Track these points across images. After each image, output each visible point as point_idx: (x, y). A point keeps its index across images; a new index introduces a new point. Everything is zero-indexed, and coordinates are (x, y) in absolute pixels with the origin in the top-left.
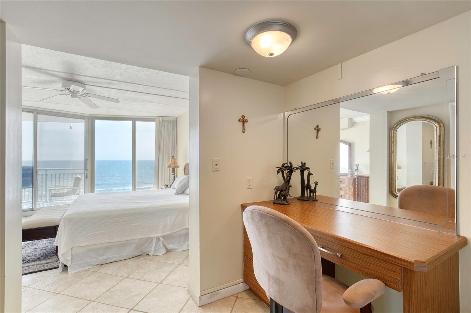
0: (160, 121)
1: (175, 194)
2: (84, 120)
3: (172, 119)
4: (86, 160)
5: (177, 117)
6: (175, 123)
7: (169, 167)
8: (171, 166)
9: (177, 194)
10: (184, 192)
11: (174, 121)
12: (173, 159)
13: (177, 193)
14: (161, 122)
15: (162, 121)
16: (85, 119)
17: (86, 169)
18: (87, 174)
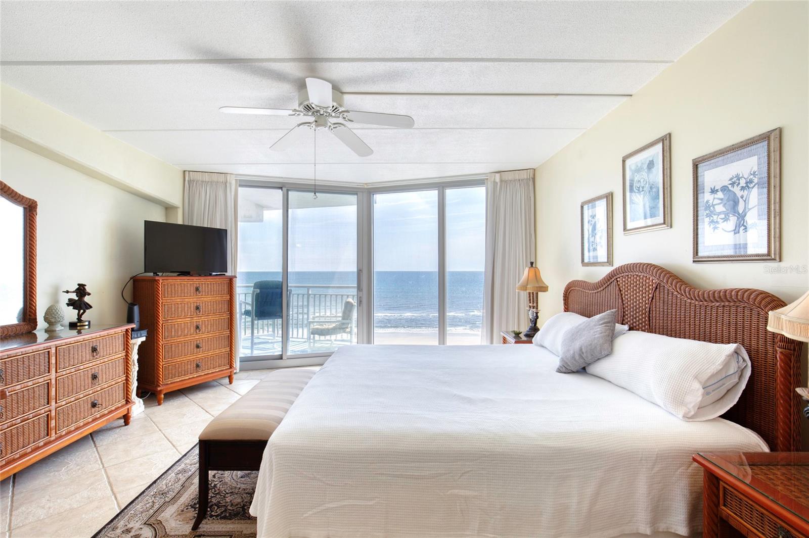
0: (495, 183)
1: (559, 371)
2: (356, 196)
3: (524, 175)
4: (360, 271)
5: (535, 170)
6: (531, 183)
7: (524, 287)
8: (528, 286)
9: (565, 373)
10: (584, 369)
11: (527, 179)
12: (532, 269)
13: (564, 370)
14: (499, 184)
15: (501, 181)
16: (357, 194)
17: (359, 288)
18: (360, 297)
